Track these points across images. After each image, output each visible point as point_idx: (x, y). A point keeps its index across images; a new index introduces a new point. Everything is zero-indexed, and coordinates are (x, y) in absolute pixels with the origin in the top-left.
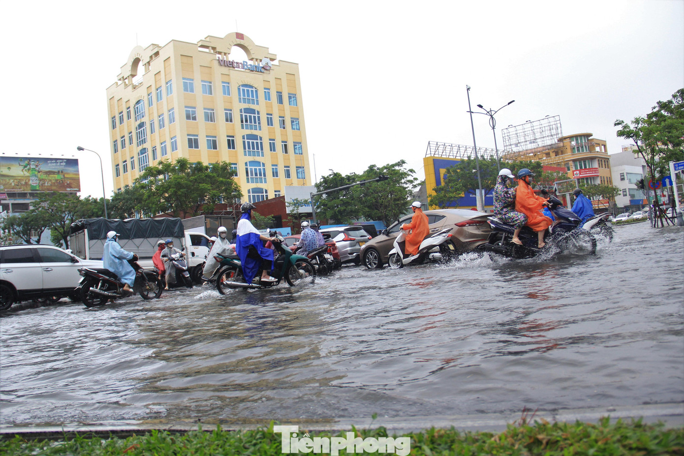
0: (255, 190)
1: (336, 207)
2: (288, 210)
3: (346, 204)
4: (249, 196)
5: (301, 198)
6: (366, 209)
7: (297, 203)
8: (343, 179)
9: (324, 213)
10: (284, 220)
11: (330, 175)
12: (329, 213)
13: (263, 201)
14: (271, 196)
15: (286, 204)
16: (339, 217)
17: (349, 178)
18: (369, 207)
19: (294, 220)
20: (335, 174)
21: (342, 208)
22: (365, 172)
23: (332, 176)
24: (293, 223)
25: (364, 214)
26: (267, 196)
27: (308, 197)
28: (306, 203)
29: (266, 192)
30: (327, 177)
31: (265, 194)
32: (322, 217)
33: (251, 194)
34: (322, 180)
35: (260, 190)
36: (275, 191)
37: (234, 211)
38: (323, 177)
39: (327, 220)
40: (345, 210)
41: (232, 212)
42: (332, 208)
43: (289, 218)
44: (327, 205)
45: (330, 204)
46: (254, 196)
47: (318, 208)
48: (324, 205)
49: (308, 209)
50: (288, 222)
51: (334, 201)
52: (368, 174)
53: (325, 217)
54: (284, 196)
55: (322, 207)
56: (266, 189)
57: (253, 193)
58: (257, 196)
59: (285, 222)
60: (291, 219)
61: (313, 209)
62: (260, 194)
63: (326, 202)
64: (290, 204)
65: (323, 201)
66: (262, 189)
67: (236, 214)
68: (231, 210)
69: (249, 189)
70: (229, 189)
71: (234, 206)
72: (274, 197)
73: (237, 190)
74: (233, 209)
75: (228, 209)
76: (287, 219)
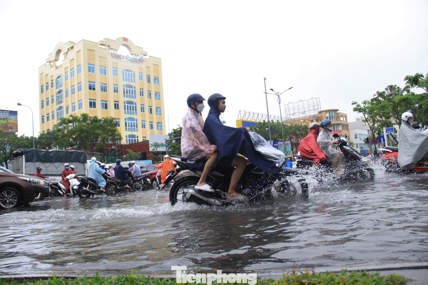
0: (130, 136)
2: (151, 149)
4: (127, 140)
5: (159, 142)
7: (156, 145)
9: (173, 152)
11: (178, 128)
12: (177, 152)
13: (135, 143)
14: (140, 140)
15: (150, 145)
23: (179, 129)
24: (154, 157)
26: (138, 140)
27: (164, 142)
28: (162, 145)
29: (137, 137)
30: (176, 129)
31: (136, 139)
33: (128, 138)
34: (173, 131)
35: (134, 136)
36: (143, 137)
37: (117, 149)
38: (174, 130)
41: (115, 149)
42: (178, 149)
45: (177, 146)
46: (129, 140)
47: (169, 148)
48: (174, 147)
49: (163, 149)
50: (150, 157)
54: (148, 140)
55: (172, 148)
56: (138, 135)
57: (129, 138)
58: (131, 139)
59: (148, 156)
60: (152, 155)
61: (166, 149)
62: (134, 139)
63: (175, 145)
64: (152, 145)
65: (173, 145)
66: (135, 135)
67: (118, 150)
68: (115, 148)
69: (126, 135)
70: (114, 135)
71: (117, 145)
72: (142, 141)
73: (119, 135)
74: (116, 147)
75: (113, 147)
76: (150, 155)
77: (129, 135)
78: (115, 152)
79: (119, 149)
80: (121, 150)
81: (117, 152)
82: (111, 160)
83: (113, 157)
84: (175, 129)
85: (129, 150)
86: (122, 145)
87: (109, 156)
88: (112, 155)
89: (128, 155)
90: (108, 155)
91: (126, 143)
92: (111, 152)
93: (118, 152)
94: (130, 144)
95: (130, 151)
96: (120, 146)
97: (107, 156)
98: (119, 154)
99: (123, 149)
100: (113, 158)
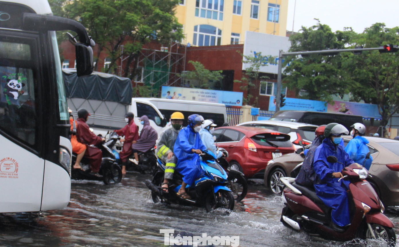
0: (205, 28)
1: (313, 73)
2: (245, 67)
3: (329, 72)
4: (195, 35)
5: (265, 53)
6: (358, 84)
7: (258, 59)
8: (331, 35)
9: (295, 78)
10: (235, 81)
11: (314, 27)
12: (302, 81)
13: (213, 47)
14: (226, 41)
15: (244, 59)
16: (316, 90)
17: (340, 35)
18: (362, 82)
19: (250, 83)
20: (322, 27)
21: (323, 78)
22: (366, 30)
23: (316, 29)
24: (249, 86)
25: (353, 91)
26: (219, 39)
27: (276, 54)
28: (271, 60)
29: (220, 33)
30: (310, 29)
31: (217, 36)
32: (291, 85)
33: (198, 33)
34: (301, 32)
35: (212, 30)
36: (233, 34)
37: (170, 53)
38: (304, 29)
39: (298, 91)
40: (325, 81)
41: (167, 53)
42: (308, 75)
43: (244, 79)
44: (301, 69)
45: (305, 69)
46: (201, 36)
47: (287, 70)
48: (297, 68)
49: (272, 69)
50: (242, 84)
51: (313, 65)
52: (369, 36)
53: (295, 85)
54: (242, 45)
55: (294, 70)
56: (221, 29)
57: (201, 31)
58: (205, 34)
59: (237, 83)
60: (245, 81)
61: (280, 70)
62: (211, 35)
63: (301, 64)
64: (248, 59)
65: (297, 63)
66: (215, 28)
67: (172, 58)
68: (166, 51)
69: (196, 24)
70: (167, 27)
71: (171, 46)
72: (229, 43)
73: (178, 27)
74: (169, 50)
75: (163, 49)
76: (240, 80)
77: (201, 26)
78: (166, 60)
79: (175, 55)
80: (180, 56)
81: (169, 62)
82: (155, 76)
83: (160, 71)
84: (307, 28)
85: (197, 62)
86: (182, 47)
87: (152, 67)
88: (157, 66)
89: (192, 74)
90: (150, 65)
91: (191, 44)
92: (157, 59)
93: (173, 61)
94: (200, 47)
95: (197, 65)
96: (178, 47)
97: (147, 66)
98: (175, 65)
99: (184, 56)
100: (159, 74)
